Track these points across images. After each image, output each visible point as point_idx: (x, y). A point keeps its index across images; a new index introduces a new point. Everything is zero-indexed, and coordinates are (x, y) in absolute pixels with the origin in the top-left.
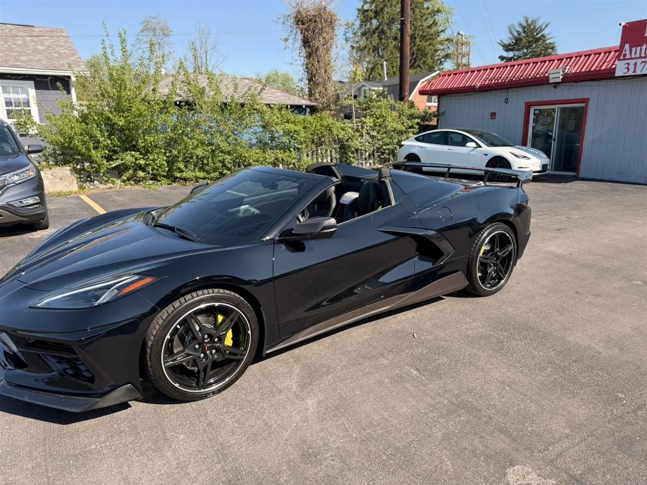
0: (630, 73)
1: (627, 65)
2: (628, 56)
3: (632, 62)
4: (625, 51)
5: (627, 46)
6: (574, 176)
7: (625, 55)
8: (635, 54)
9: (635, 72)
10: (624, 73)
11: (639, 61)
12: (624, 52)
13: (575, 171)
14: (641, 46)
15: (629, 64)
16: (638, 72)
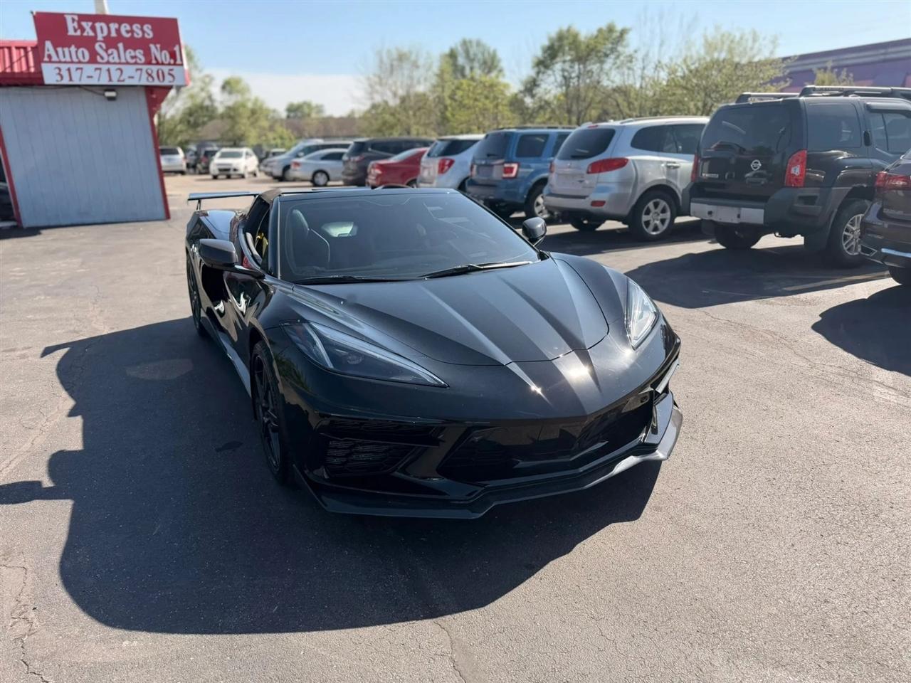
0: (66, 81)
1: (57, 71)
2: (55, 58)
3: (64, 67)
4: (48, 51)
5: (48, 44)
6: (13, 227)
7: (50, 56)
8: (64, 57)
9: (71, 80)
10: (57, 81)
11: (73, 67)
12: (46, 53)
13: (14, 220)
14: (69, 47)
15: (60, 69)
16: (76, 82)
